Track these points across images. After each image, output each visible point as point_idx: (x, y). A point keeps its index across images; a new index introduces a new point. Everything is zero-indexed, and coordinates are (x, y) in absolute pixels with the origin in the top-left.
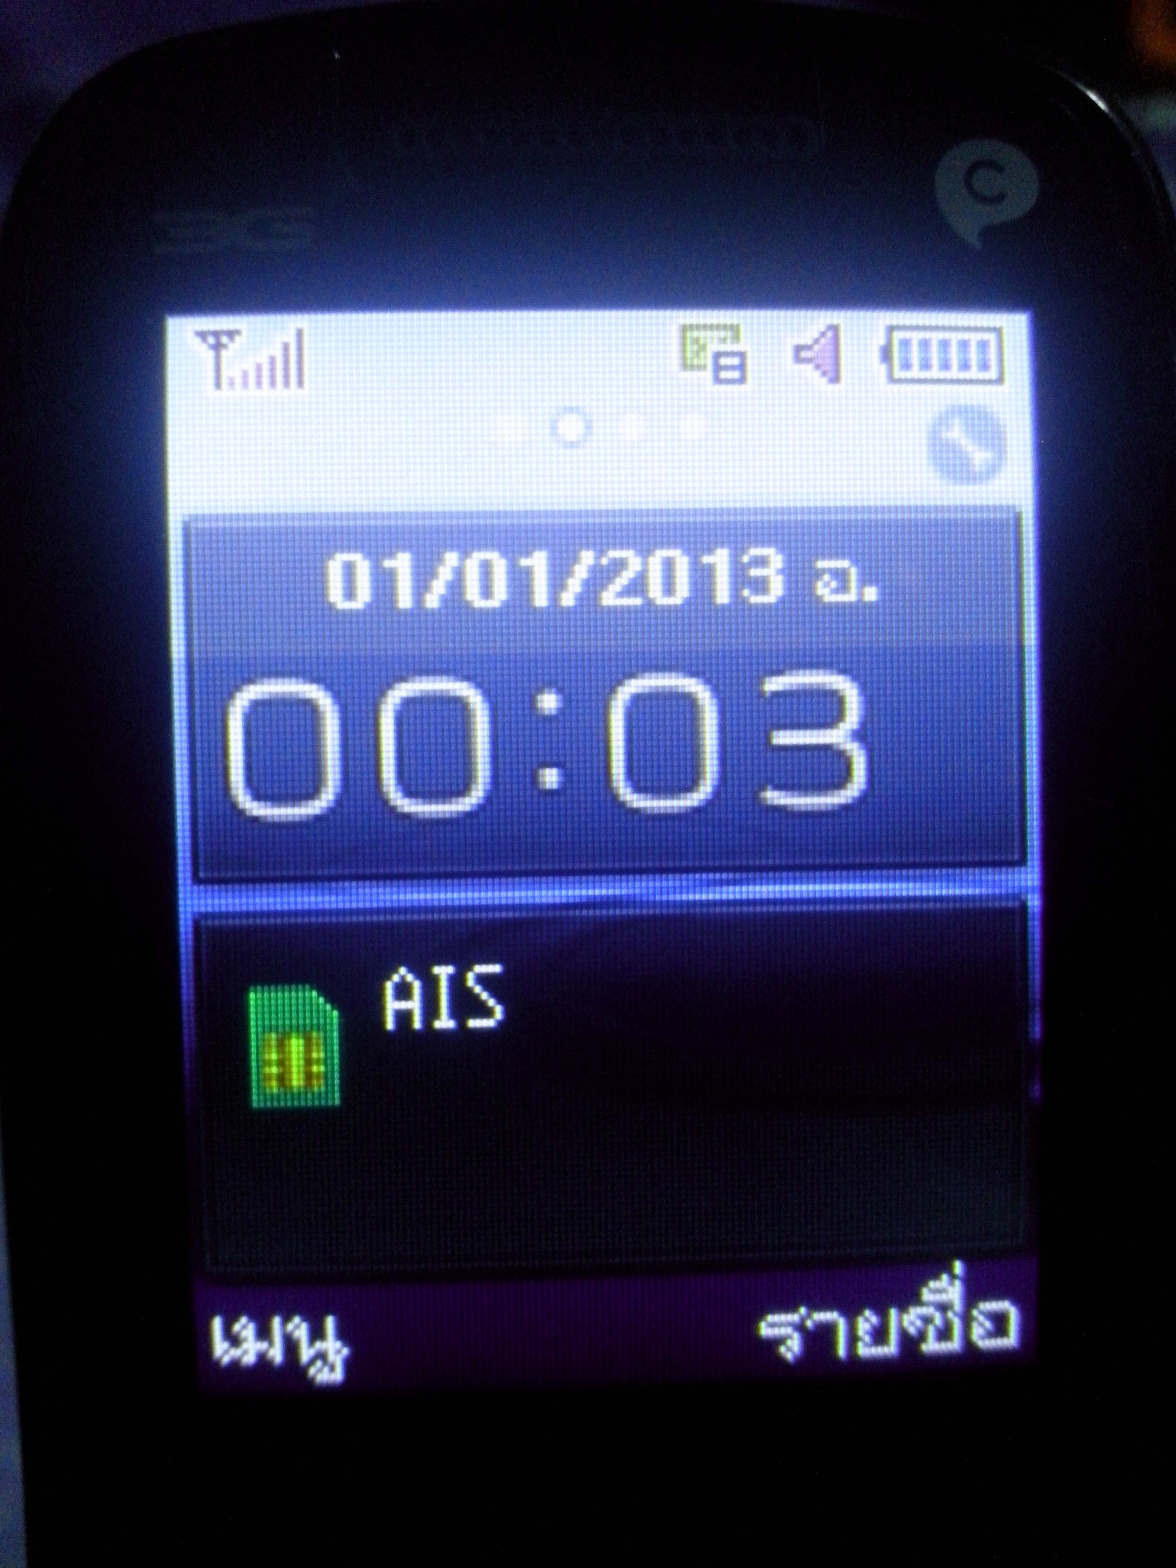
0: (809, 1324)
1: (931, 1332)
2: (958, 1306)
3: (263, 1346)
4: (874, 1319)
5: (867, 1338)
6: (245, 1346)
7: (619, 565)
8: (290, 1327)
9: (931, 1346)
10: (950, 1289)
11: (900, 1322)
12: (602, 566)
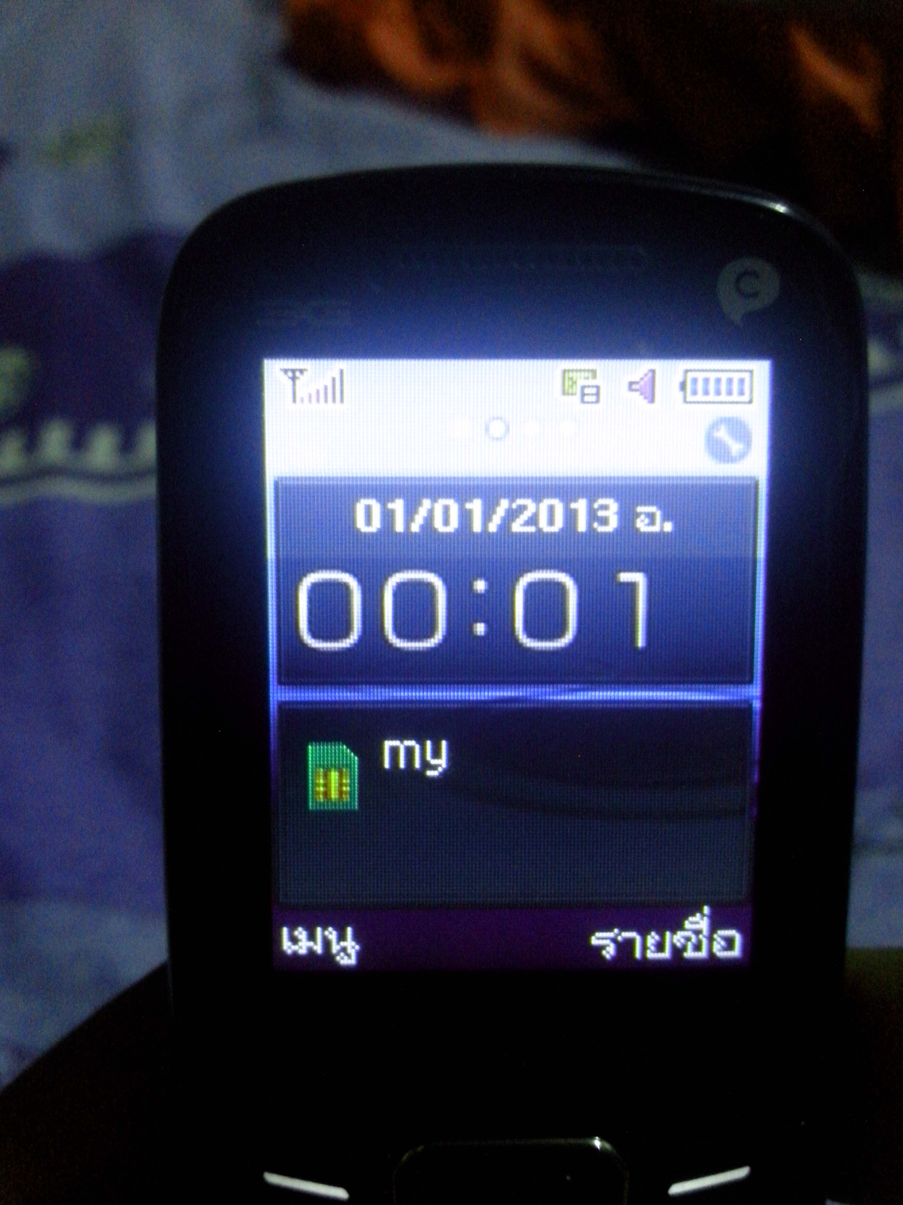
0: (620, 938)
1: (690, 946)
2: (705, 932)
3: (311, 944)
4: (657, 937)
5: (653, 948)
6: (300, 944)
7: (522, 509)
8: (326, 933)
9: (689, 954)
10: (701, 922)
11: (672, 939)
12: (512, 510)
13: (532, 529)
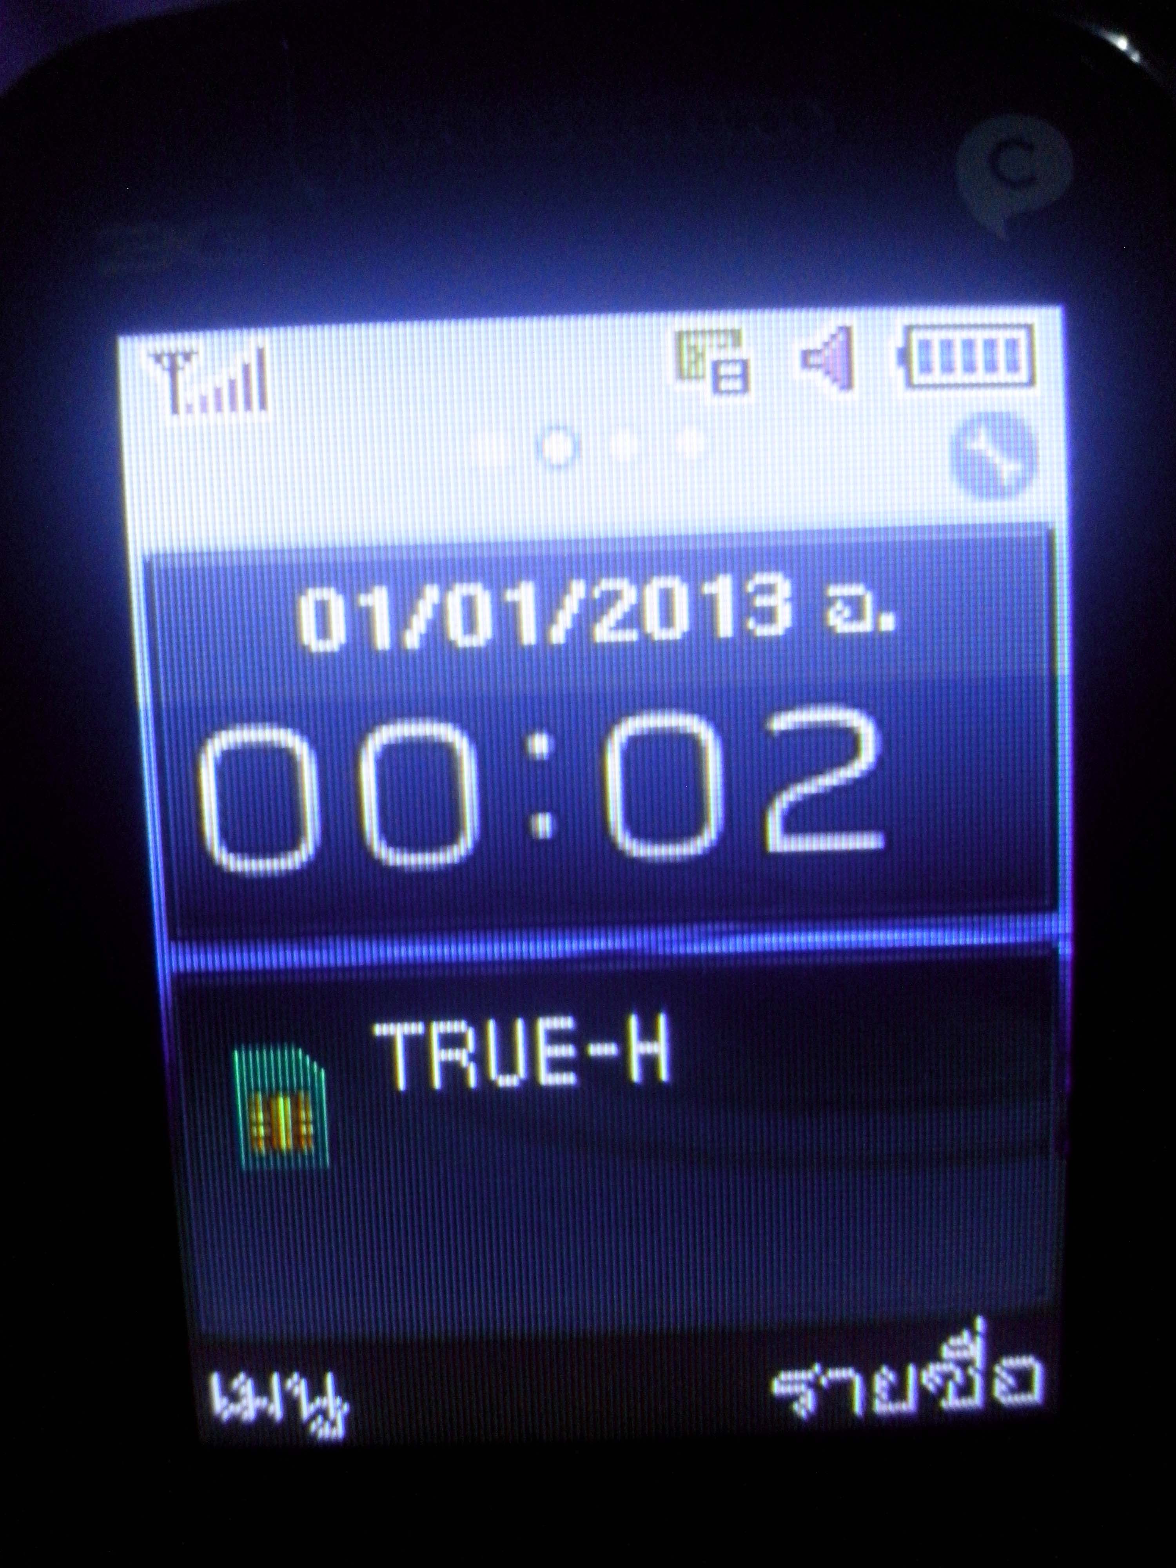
0: (823, 1381)
1: (951, 1388)
2: (979, 1363)
3: (263, 1402)
4: (891, 1377)
5: (884, 1396)
6: (244, 1402)
7: (611, 598)
8: (289, 1384)
9: (951, 1402)
10: (971, 1347)
11: (918, 1378)
13: (631, 636)
